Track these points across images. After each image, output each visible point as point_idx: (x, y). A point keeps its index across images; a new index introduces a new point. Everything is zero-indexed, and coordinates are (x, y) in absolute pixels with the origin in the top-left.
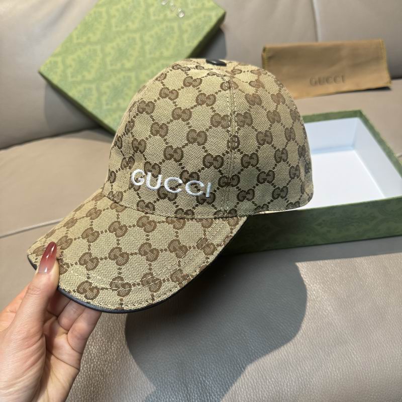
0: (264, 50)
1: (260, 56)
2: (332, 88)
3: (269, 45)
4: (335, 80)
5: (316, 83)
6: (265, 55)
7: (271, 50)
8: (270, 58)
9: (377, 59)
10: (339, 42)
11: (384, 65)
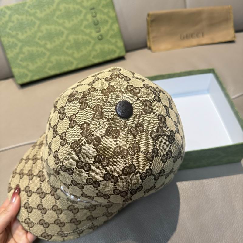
0: (148, 15)
1: (146, 19)
2: (194, 41)
3: (151, 12)
4: (197, 36)
5: (184, 38)
6: (149, 19)
7: (153, 15)
8: (152, 21)
9: (227, 20)
10: (200, 8)
11: (231, 25)
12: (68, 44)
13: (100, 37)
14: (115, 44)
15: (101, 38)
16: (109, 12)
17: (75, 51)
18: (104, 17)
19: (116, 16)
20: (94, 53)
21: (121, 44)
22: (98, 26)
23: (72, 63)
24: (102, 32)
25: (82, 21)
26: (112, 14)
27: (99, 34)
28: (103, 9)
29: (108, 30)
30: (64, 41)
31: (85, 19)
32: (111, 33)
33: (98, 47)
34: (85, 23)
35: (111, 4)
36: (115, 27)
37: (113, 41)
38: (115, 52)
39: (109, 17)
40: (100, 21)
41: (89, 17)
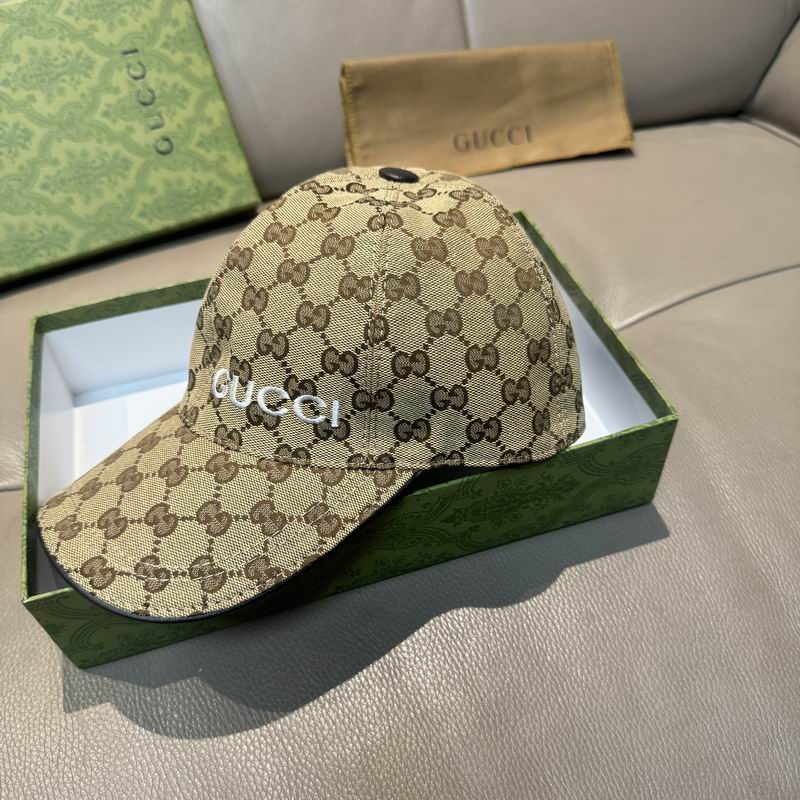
7: (357, 70)
9: (602, 85)
11: (618, 100)
12: (47, 170)
13: (164, 146)
14: (218, 165)
15: (166, 150)
16: (189, 61)
17: (76, 196)
18: (171, 79)
19: (216, 74)
20: (144, 198)
21: (238, 166)
22: (151, 107)
23: (67, 236)
24: (169, 127)
25: (95, 92)
26: (201, 70)
27: (158, 133)
28: (167, 52)
29: (190, 122)
30: (34, 164)
31: (105, 85)
32: (202, 129)
33: (158, 178)
34: (107, 99)
35: (198, 36)
36: (216, 109)
37: (212, 156)
38: (220, 192)
39: (190, 77)
40: (158, 93)
41: (120, 78)
